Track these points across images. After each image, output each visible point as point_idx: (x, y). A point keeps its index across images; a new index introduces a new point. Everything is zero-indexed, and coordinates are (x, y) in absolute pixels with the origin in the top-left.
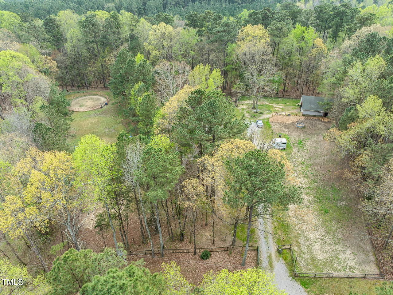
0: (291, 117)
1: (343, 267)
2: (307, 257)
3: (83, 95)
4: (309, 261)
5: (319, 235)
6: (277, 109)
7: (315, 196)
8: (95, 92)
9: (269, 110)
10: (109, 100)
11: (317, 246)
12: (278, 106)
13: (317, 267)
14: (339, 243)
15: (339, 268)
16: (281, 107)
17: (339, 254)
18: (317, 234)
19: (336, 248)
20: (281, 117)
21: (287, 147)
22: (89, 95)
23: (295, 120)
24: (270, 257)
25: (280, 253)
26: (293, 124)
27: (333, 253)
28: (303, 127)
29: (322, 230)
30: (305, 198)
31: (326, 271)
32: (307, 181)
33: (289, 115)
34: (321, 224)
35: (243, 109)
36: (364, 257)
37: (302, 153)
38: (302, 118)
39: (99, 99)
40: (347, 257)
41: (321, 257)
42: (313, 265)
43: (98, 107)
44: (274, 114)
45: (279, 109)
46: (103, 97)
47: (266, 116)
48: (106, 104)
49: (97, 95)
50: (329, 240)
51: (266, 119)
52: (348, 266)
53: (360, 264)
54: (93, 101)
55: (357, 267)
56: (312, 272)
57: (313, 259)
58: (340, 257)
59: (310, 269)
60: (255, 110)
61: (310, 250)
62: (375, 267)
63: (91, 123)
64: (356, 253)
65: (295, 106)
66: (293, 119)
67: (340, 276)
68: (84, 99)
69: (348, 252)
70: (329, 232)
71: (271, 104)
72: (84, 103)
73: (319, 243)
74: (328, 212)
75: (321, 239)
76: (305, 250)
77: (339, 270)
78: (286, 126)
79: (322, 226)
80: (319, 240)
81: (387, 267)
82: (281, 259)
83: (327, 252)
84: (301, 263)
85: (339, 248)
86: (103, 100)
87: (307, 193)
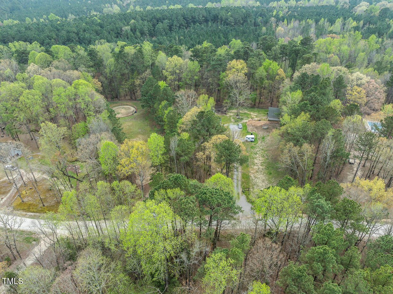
0: (261, 121)
3: (117, 105)
6: (252, 116)
7: (266, 167)
8: (125, 103)
9: (247, 117)
10: (137, 109)
12: (254, 114)
16: (256, 115)
20: (254, 121)
21: (255, 140)
22: (122, 105)
23: (263, 124)
24: (238, 194)
25: (244, 192)
26: (261, 126)
28: (267, 128)
32: (263, 159)
33: (260, 120)
35: (230, 116)
37: (263, 143)
38: (268, 122)
39: (129, 108)
43: (130, 114)
44: (250, 119)
45: (254, 116)
46: (132, 106)
47: (245, 121)
48: (136, 112)
49: (127, 105)
51: (245, 123)
54: (126, 110)
60: (238, 117)
63: (128, 125)
65: (265, 114)
66: (262, 123)
68: (119, 108)
70: (270, 183)
71: (249, 113)
72: (120, 111)
74: (271, 174)
78: (257, 128)
79: (267, 180)
82: (244, 195)
86: (132, 109)
87: (261, 165)
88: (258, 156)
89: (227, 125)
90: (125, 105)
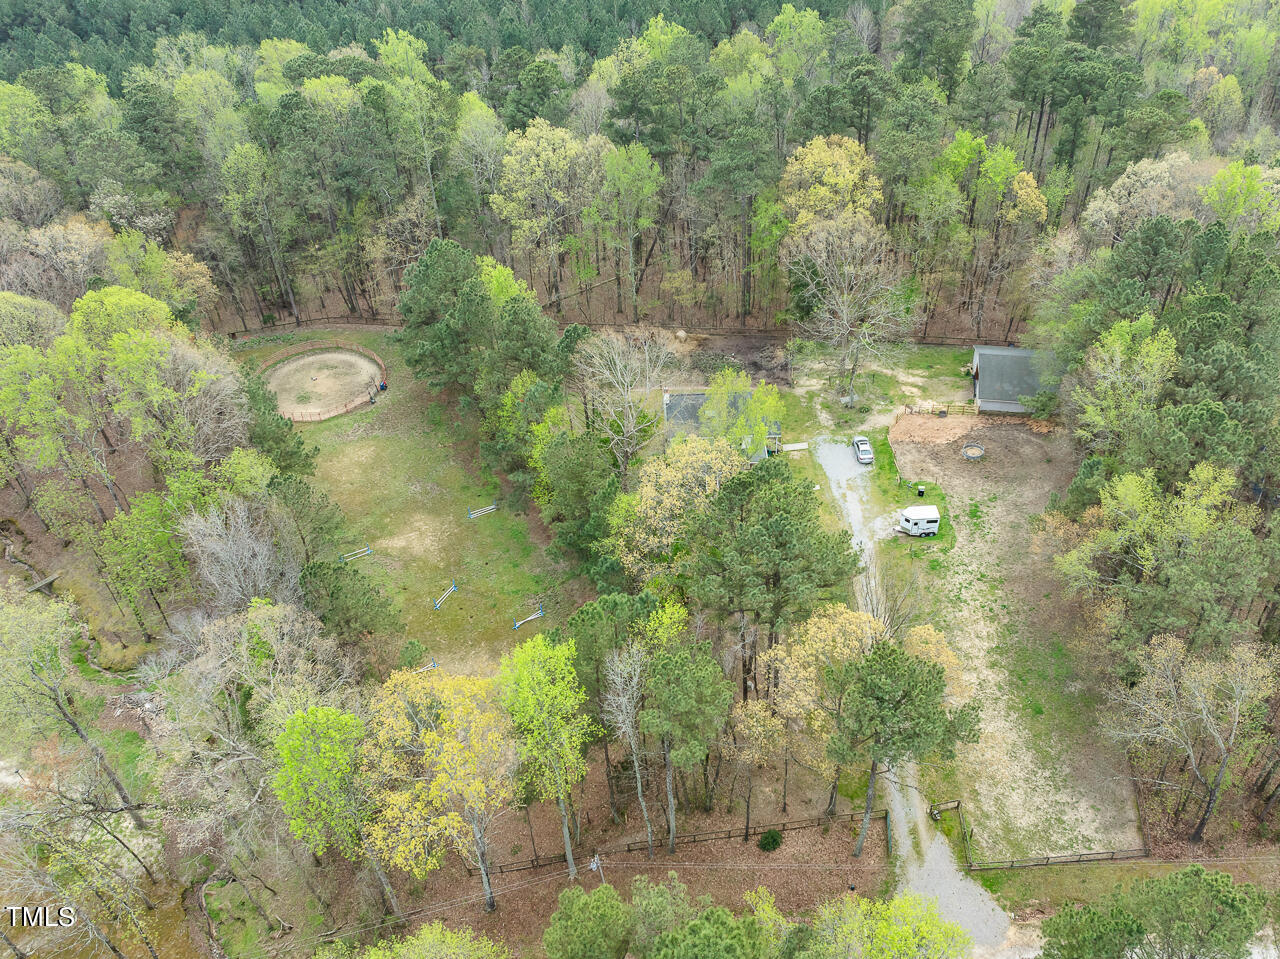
0: (948, 420)
1: (1071, 839)
2: (995, 824)
3: (292, 350)
4: (1000, 832)
5: (1022, 770)
6: (907, 390)
7: (1011, 672)
8: (331, 341)
9: (885, 397)
10: (385, 371)
11: (1016, 798)
12: (911, 380)
13: (1016, 846)
14: (1065, 787)
15: (1061, 842)
16: (919, 381)
17: (1063, 812)
18: (1016, 768)
19: (1058, 798)
20: (920, 420)
21: (940, 529)
22: (313, 352)
23: (960, 432)
24: (914, 832)
25: (936, 820)
26: (955, 446)
27: (1051, 810)
28: (983, 458)
29: (1027, 758)
30: (990, 678)
31: (1035, 852)
32: (992, 630)
33: (942, 414)
34: (1026, 742)
35: (811, 395)
36: (1115, 814)
37: (979, 543)
38: (978, 423)
39: (351, 365)
40: (1078, 816)
41: (1025, 821)
42: (1009, 842)
43: (358, 401)
44: (901, 409)
45: (915, 390)
46: (361, 355)
47: (878, 420)
48: (384, 388)
49: (338, 349)
50: (1042, 781)
51: (881, 431)
52: (1080, 837)
53: (1106, 829)
54: (336, 376)
55: (1099, 836)
56: (1007, 855)
57: (1008, 828)
58: (1065, 818)
59: (1001, 851)
60: (845, 400)
61: (1001, 808)
62: (1135, 835)
63: (360, 464)
64: (1099, 807)
65: (958, 375)
66: (958, 426)
67: (1063, 859)
68: (303, 367)
69: (1083, 805)
70: (1043, 760)
71: (889, 372)
72: (309, 386)
73: (1021, 791)
74: (1041, 713)
75: (1026, 780)
76: (989, 807)
77: (1063, 848)
78: (936, 455)
79: (1028, 749)
80: (1021, 783)
81: (1158, 832)
82: (939, 833)
83: (1038, 808)
84: (982, 838)
85: (1063, 797)
86: (366, 370)
87: (993, 665)
88: (966, 613)
89: (804, 446)
90: (327, 350)
